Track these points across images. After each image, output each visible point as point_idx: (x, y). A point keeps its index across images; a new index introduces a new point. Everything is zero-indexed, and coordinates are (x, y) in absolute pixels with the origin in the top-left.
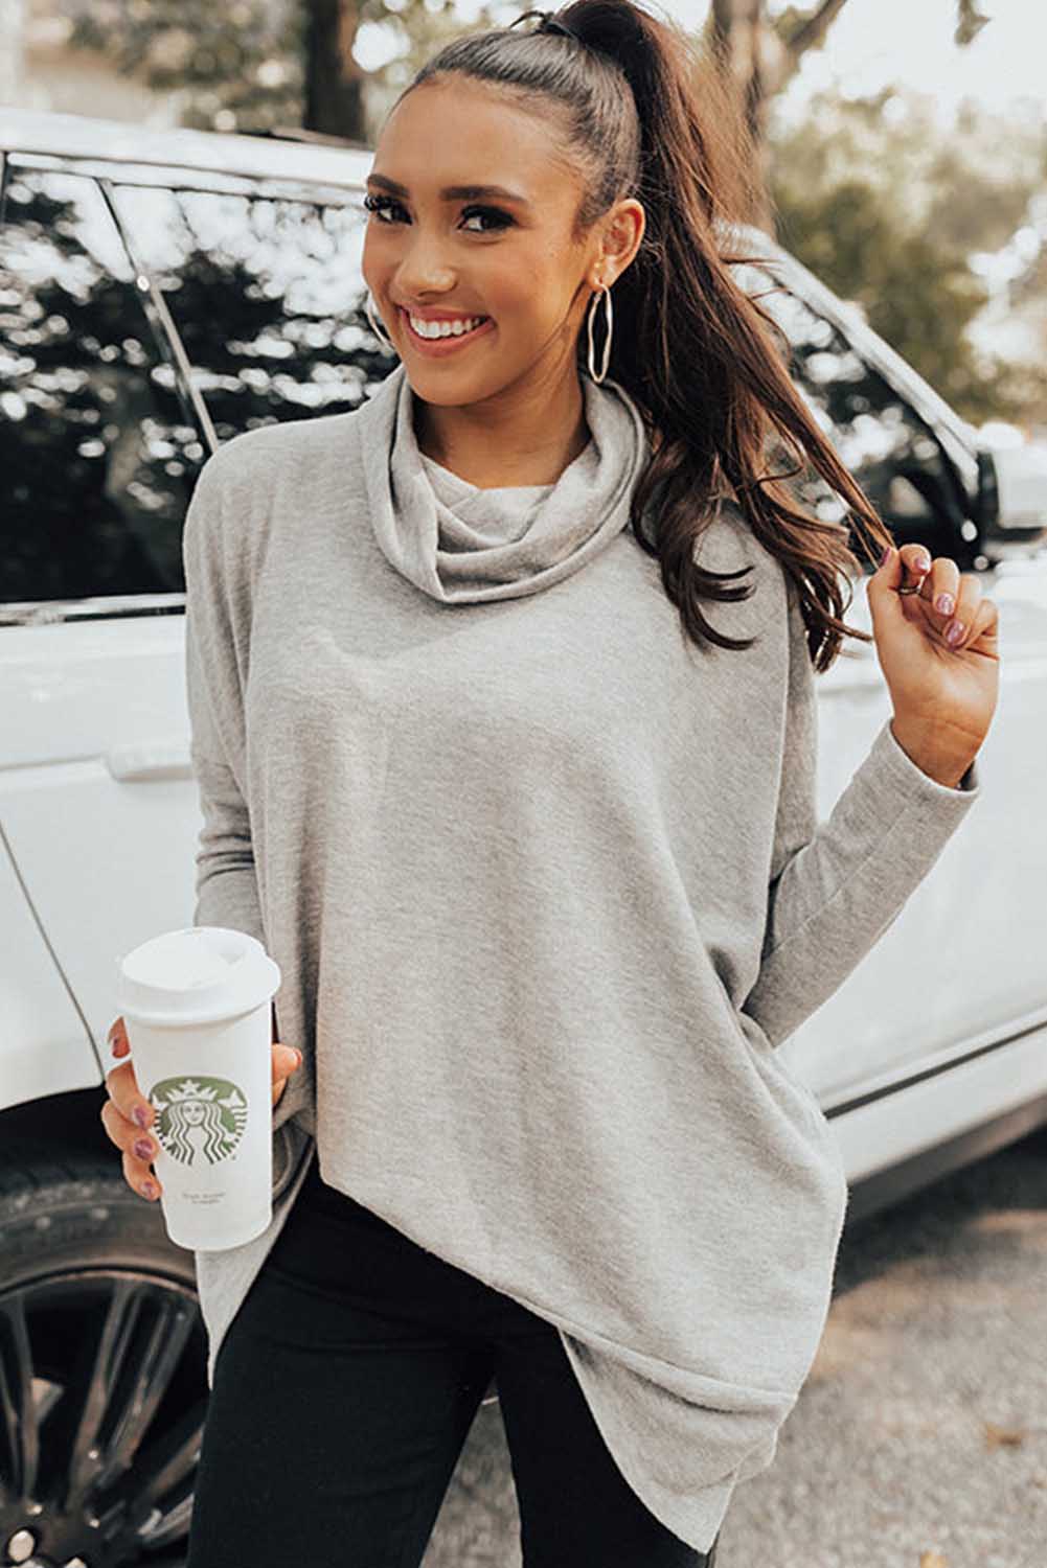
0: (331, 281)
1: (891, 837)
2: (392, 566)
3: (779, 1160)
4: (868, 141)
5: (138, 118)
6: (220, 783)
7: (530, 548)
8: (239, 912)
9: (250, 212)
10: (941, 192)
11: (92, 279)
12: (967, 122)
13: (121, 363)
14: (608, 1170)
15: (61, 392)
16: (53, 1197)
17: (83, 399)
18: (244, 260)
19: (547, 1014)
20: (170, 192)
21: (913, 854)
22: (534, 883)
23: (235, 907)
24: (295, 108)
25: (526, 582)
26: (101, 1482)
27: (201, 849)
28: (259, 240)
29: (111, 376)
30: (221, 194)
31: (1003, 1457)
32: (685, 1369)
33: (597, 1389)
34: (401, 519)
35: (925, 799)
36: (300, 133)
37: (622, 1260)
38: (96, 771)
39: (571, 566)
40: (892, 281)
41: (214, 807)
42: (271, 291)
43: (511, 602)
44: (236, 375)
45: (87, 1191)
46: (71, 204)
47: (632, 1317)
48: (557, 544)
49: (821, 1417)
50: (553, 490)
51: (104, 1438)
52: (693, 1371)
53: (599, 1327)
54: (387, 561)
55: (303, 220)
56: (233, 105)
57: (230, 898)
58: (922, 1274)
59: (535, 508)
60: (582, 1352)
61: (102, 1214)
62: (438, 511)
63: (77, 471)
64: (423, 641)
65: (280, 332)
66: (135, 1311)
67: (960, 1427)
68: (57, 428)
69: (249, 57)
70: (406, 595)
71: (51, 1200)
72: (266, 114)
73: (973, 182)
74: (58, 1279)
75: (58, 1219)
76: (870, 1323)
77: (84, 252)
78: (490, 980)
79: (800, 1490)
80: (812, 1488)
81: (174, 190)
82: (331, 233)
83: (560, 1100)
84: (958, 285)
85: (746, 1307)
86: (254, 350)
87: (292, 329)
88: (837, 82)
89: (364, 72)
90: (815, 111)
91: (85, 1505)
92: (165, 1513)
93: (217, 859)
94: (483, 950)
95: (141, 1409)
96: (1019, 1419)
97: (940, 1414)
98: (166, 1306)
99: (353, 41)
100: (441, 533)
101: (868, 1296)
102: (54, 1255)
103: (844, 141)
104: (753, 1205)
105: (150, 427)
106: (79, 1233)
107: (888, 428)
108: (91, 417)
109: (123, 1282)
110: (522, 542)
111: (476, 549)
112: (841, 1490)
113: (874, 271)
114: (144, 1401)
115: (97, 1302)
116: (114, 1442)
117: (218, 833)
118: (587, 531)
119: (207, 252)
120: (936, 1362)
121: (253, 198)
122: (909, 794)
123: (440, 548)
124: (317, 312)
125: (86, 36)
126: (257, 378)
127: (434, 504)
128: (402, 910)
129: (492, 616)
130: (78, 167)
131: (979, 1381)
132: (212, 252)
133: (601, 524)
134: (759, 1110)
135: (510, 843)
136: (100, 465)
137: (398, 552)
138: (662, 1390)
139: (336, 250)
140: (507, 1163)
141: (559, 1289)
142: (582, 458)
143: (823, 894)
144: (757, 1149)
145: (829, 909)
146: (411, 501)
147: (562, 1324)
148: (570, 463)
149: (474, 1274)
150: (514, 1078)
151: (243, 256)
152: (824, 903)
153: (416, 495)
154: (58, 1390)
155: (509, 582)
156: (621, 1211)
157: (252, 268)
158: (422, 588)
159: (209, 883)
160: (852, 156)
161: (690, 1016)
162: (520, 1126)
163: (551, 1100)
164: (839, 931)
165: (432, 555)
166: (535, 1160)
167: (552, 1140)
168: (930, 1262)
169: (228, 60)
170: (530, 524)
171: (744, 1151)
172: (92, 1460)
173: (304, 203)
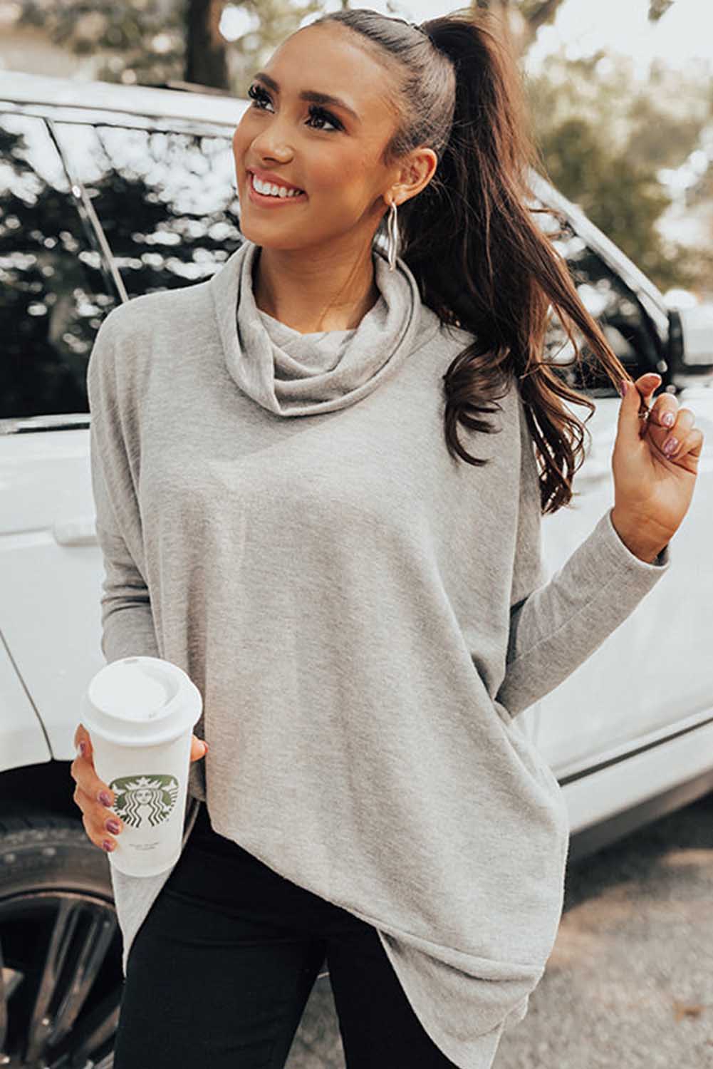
0: (207, 190)
1: (604, 592)
2: (241, 391)
3: (526, 803)
4: (585, 89)
5: (68, 75)
6: (116, 549)
7: (340, 376)
8: (136, 637)
9: (149, 141)
10: (637, 126)
11: (38, 189)
12: (656, 75)
13: (60, 249)
14: (410, 817)
15: (15, 270)
16: (16, 839)
17: (31, 275)
18: (144, 175)
19: (365, 709)
20: (92, 127)
21: (618, 605)
22: (354, 618)
23: (134, 633)
24: (179, 68)
25: (338, 400)
26: (51, 1041)
27: (104, 594)
28: (156, 161)
29: (51, 258)
30: (129, 128)
31: (687, 1024)
32: (468, 954)
33: (405, 969)
34: (247, 357)
35: (630, 569)
36: (183, 85)
37: (421, 879)
38: (45, 539)
39: (370, 388)
40: (603, 190)
41: (112, 565)
42: (164, 197)
43: (327, 416)
44: (139, 257)
45: (40, 836)
46: (22, 136)
47: (430, 918)
48: (359, 373)
49: (558, 996)
50: (355, 333)
51: (53, 1010)
52: (472, 954)
53: (407, 928)
54: (237, 387)
55: (187, 147)
56: (134, 66)
57: (128, 627)
58: (628, 895)
59: (343, 346)
60: (393, 945)
61: (51, 852)
62: (273, 351)
63: (27, 326)
64: (266, 446)
65: (171, 227)
66: (75, 919)
67: (656, 1003)
68: (12, 295)
69: (146, 31)
70: (253, 412)
71: (15, 842)
72: (159, 72)
73: (661, 119)
74: (20, 898)
75: (20, 856)
76: (593, 929)
77: (31, 170)
78: (324, 686)
79: (543, 1047)
80: (552, 1046)
81: (95, 126)
82: (207, 156)
83: (376, 769)
84: (650, 192)
85: (508, 908)
86: (152, 239)
87: (180, 225)
88: (564, 47)
89: (226, 41)
90: (548, 68)
91: (40, 1057)
92: (96, 1063)
93: (116, 601)
94: (318, 666)
95: (79, 989)
96: (698, 997)
97: (641, 994)
98: (97, 917)
99: (219, 19)
100: (275, 365)
101: (589, 910)
102: (17, 880)
103: (568, 89)
104: (509, 836)
105: (79, 294)
106: (35, 865)
107: (601, 294)
108: (37, 287)
109: (66, 899)
110: (335, 371)
111: (302, 377)
112: (572, 1047)
113: (590, 182)
114: (81, 984)
115: (48, 913)
116: (60, 1013)
117: (116, 583)
118: (380, 363)
119: (119, 170)
120: (639, 957)
121: (151, 132)
122: (619, 565)
123: (276, 377)
124: (198, 212)
125: (31, 18)
126: (155, 260)
127: (270, 346)
128: (261, 640)
129: (314, 425)
130: (27, 109)
131: (669, 970)
132: (123, 169)
133: (390, 358)
134: (512, 768)
135: (335, 589)
136: (44, 321)
137: (247, 382)
138: (450, 968)
139: (210, 168)
140: (339, 814)
141: (377, 903)
142: (374, 309)
143: (553, 625)
144: (511, 797)
145: (557, 637)
146: (253, 343)
147: (379, 925)
148: (366, 313)
149: (317, 894)
150: (342, 754)
151: (144, 173)
152: (553, 631)
153: (257, 338)
154: (19, 976)
155: (326, 401)
156: (421, 846)
157: (149, 181)
158: (265, 406)
159: (112, 616)
160: (574, 100)
161: (464, 705)
162: (347, 787)
163: (369, 769)
164: (562, 651)
165: (271, 383)
166: (358, 811)
167: (371, 796)
168: (633, 886)
169: (132, 34)
170: (340, 358)
171: (503, 799)
172: (44, 1026)
173: (186, 135)
